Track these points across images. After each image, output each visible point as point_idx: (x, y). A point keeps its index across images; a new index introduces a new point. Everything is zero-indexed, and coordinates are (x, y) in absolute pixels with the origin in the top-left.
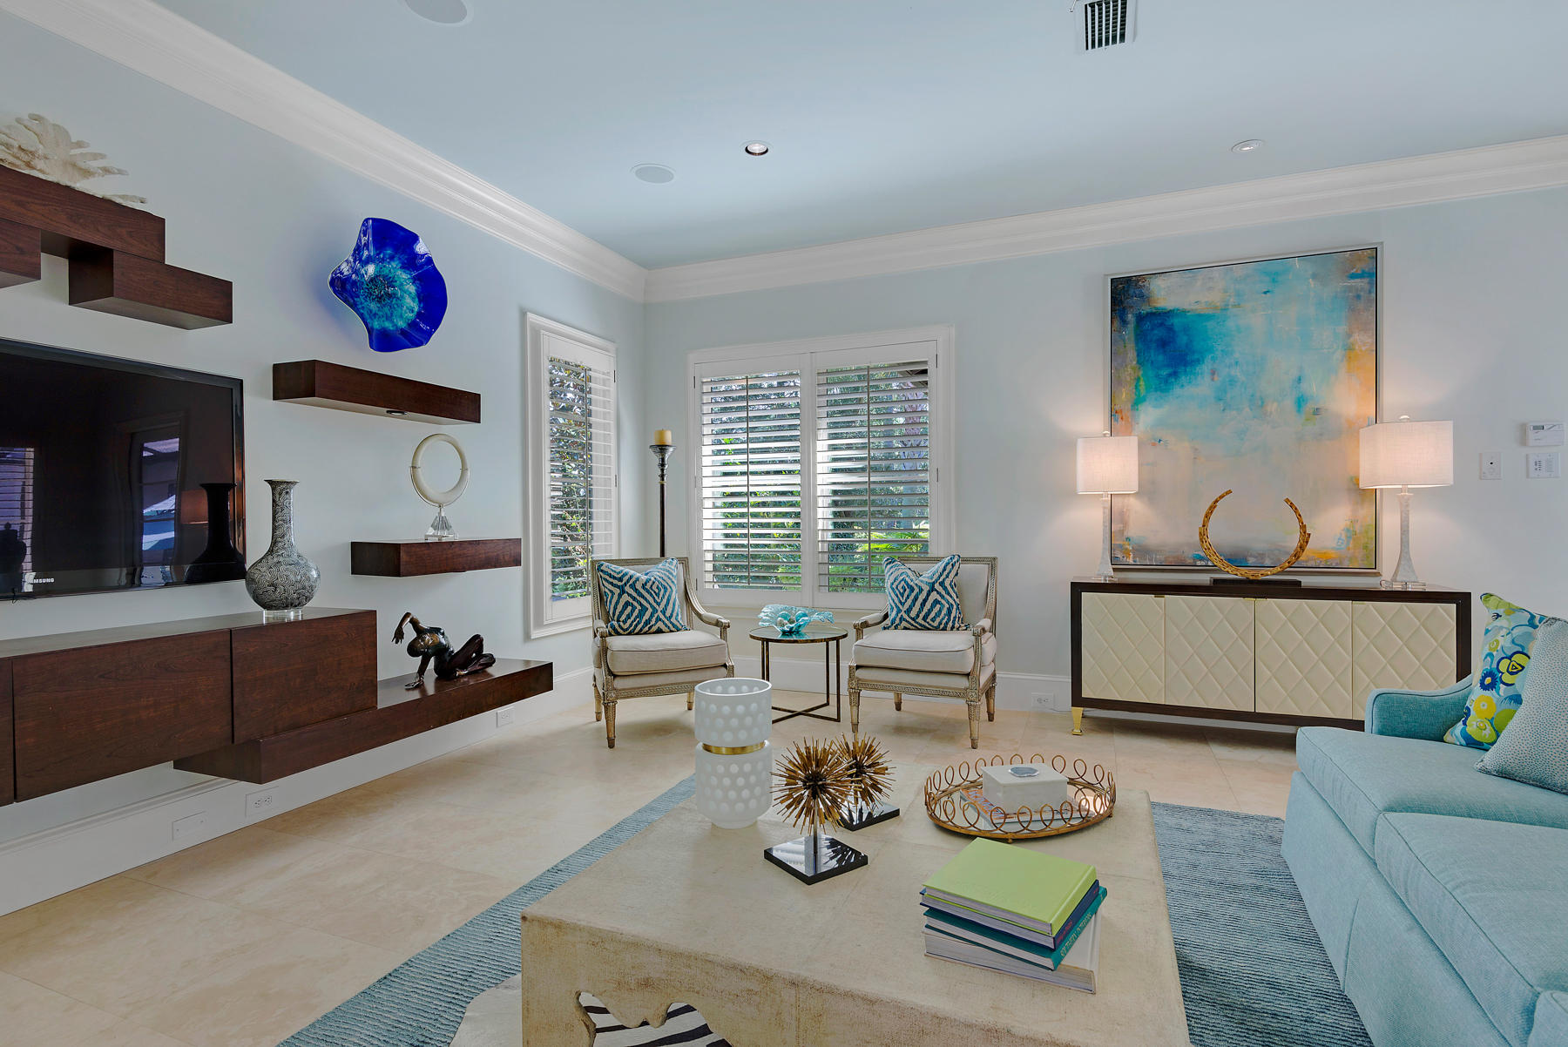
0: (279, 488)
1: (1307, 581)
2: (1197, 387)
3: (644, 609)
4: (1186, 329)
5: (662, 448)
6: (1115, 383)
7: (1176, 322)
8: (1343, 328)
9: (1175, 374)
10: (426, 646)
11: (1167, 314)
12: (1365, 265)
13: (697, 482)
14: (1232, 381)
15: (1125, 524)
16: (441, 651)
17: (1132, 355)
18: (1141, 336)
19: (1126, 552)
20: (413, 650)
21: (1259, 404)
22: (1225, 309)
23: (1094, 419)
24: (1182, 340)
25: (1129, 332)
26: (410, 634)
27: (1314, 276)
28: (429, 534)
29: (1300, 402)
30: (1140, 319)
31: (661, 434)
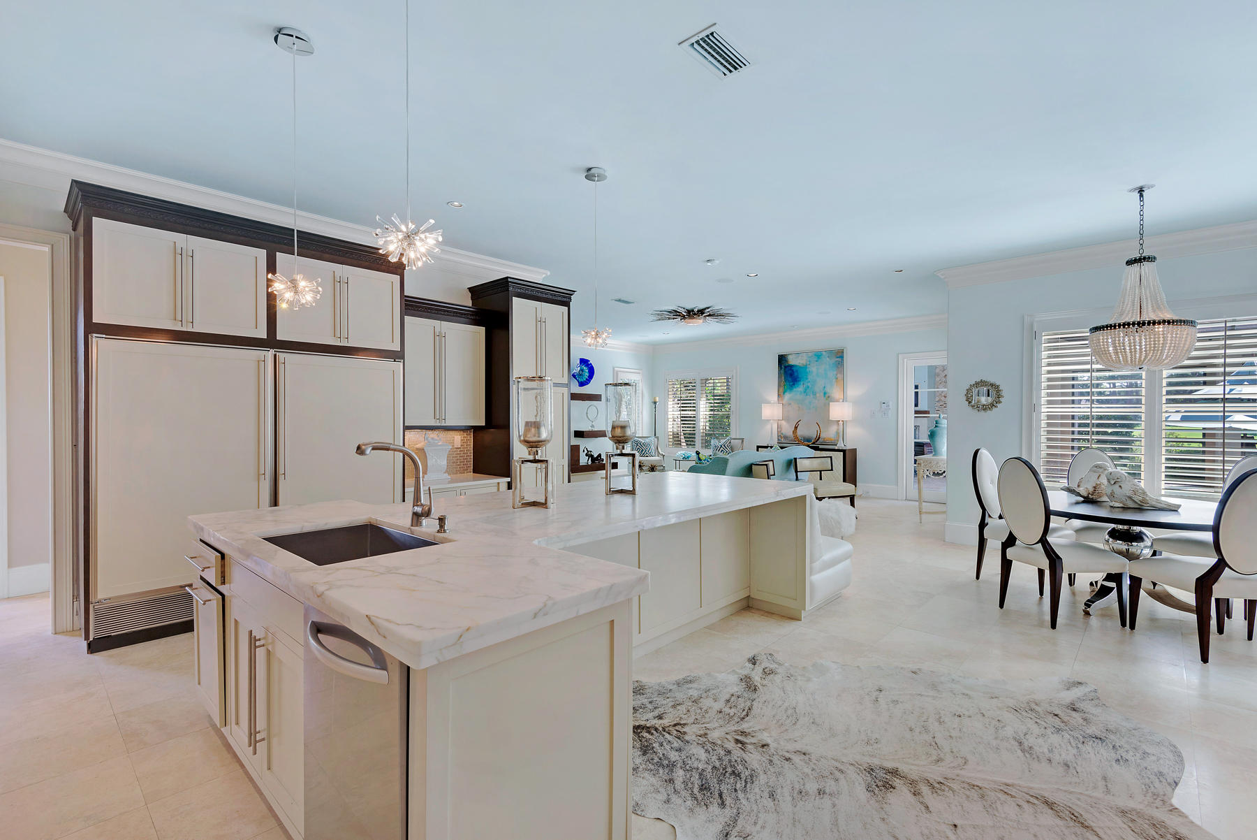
1: (821, 447)
2: (799, 388)
3: (643, 450)
4: (797, 371)
5: (655, 403)
6: (779, 386)
7: (793, 368)
8: (835, 373)
9: (794, 384)
10: (589, 455)
11: (792, 366)
12: (840, 354)
13: (666, 413)
14: (808, 387)
15: (781, 428)
16: (592, 456)
17: (783, 378)
18: (785, 372)
19: (781, 438)
20: (587, 455)
21: (814, 394)
22: (806, 365)
23: (774, 397)
24: (796, 374)
25: (782, 371)
26: (586, 452)
27: (828, 357)
28: (589, 429)
29: (825, 394)
30: (785, 367)
31: (655, 398)
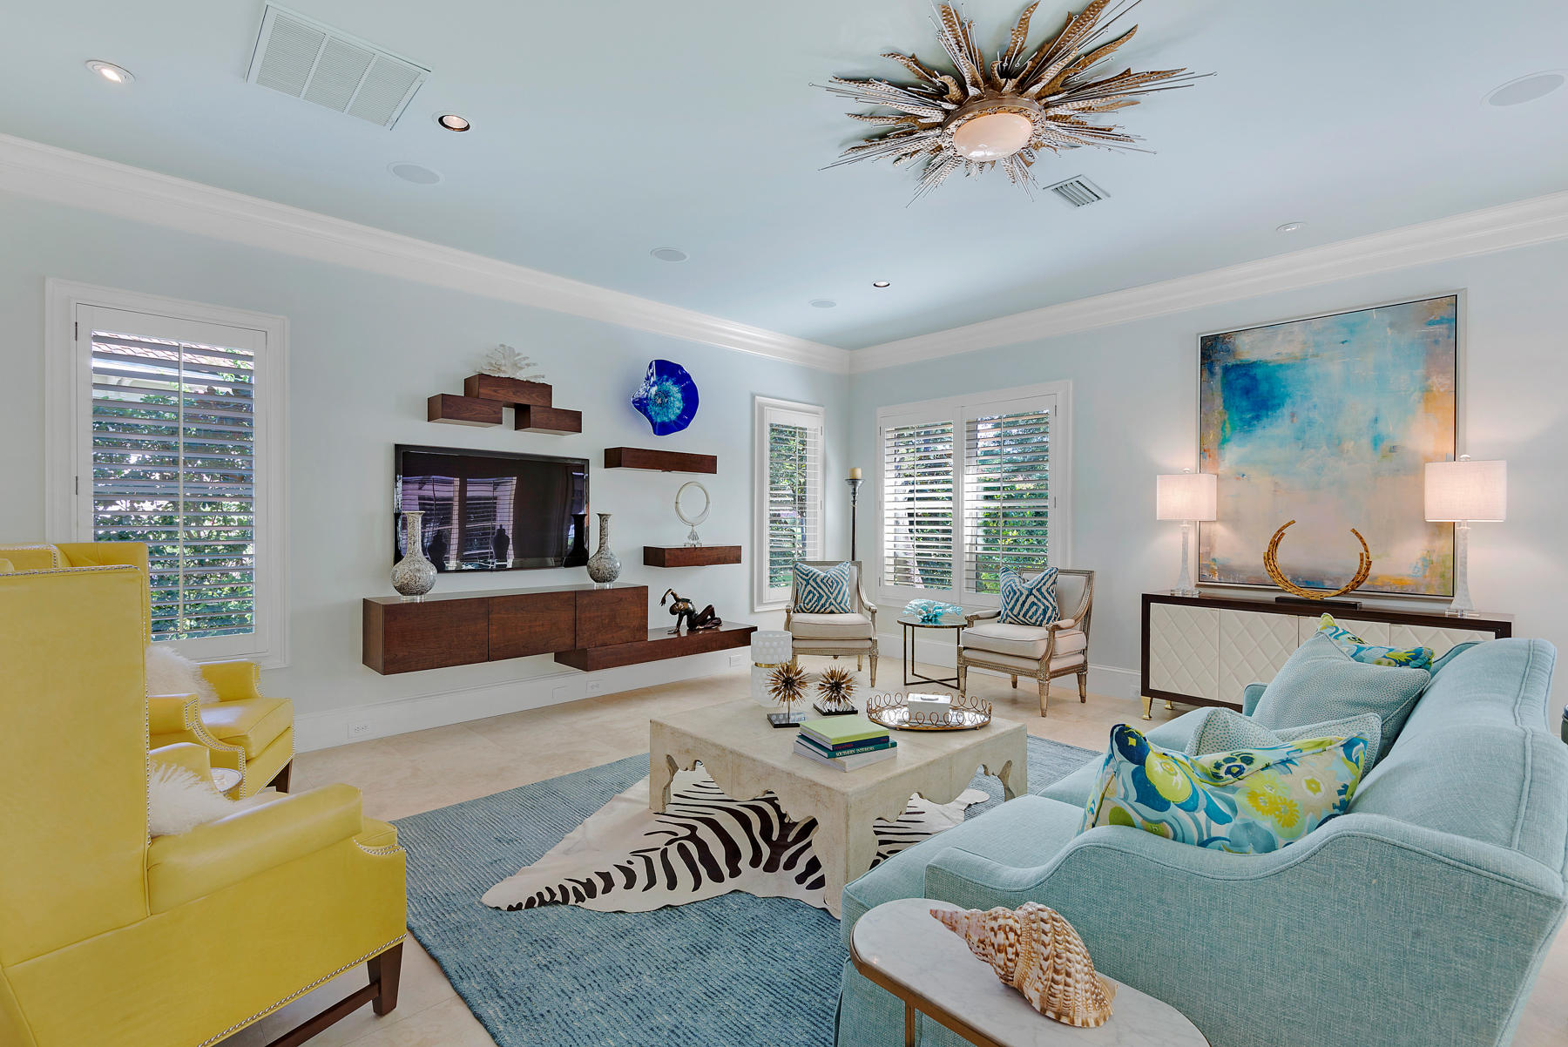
0: (603, 517)
2: (1277, 429)
3: (821, 596)
4: (1268, 378)
5: (854, 481)
6: (1204, 426)
7: (1259, 372)
8: (1420, 372)
9: (1257, 417)
10: (680, 609)
11: (1252, 365)
12: (1448, 312)
13: (878, 505)
14: (1311, 423)
15: (1212, 547)
16: (690, 613)
17: (1219, 402)
18: (1227, 385)
19: (1213, 572)
20: (673, 611)
21: (1336, 443)
22: (1304, 359)
23: (1188, 457)
24: (1264, 387)
25: (1217, 383)
26: (671, 601)
27: (1392, 325)
28: (689, 543)
29: (1377, 441)
30: (1226, 370)
31: (853, 471)
